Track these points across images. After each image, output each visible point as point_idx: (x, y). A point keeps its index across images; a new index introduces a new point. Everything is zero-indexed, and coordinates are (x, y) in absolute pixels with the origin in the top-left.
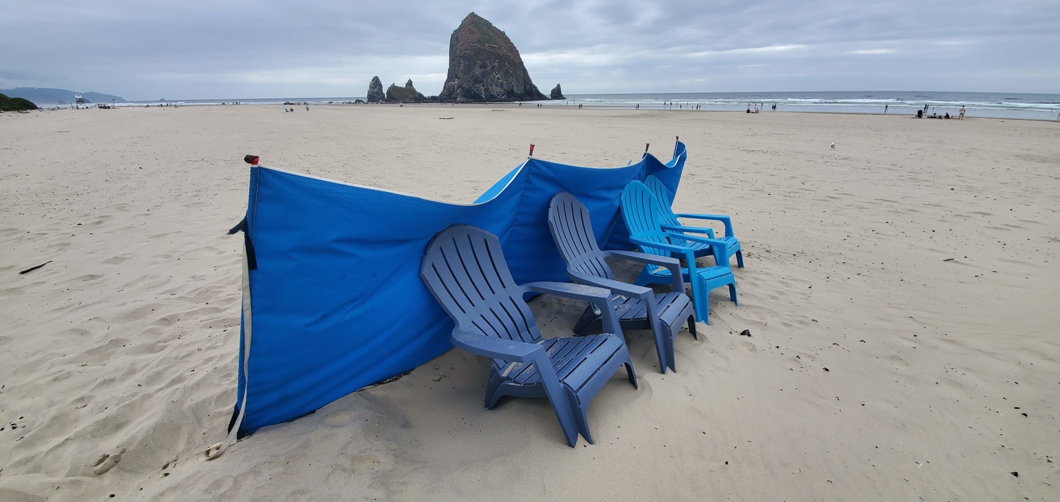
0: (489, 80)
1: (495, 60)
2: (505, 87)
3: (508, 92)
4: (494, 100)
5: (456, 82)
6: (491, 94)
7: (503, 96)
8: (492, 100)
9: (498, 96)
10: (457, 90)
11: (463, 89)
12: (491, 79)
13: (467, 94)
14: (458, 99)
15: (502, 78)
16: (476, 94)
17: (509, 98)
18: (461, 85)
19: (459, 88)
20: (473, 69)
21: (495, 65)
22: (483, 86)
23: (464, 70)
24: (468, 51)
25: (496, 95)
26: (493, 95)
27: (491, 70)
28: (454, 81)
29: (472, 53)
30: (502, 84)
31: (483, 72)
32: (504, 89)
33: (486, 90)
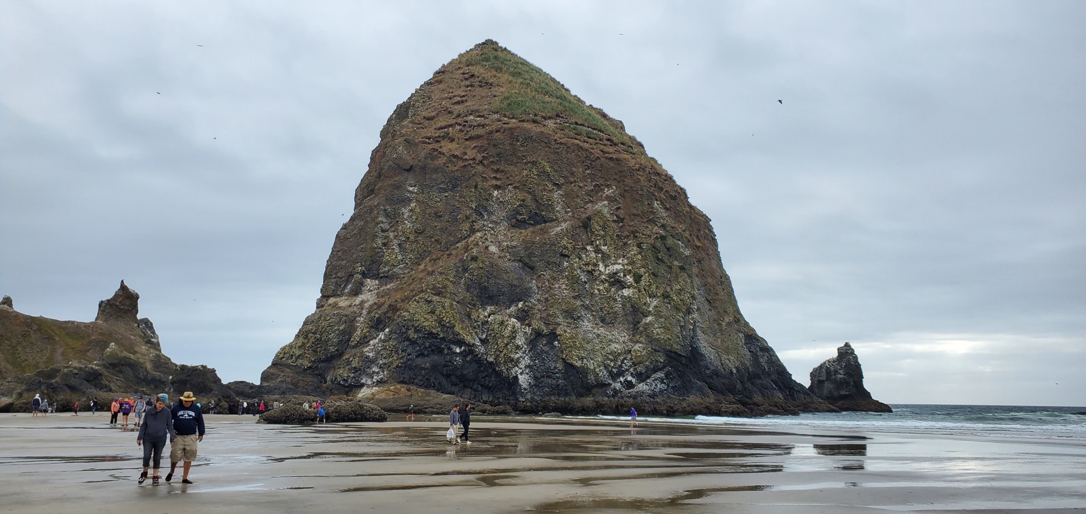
0: (562, 288)
1: (598, 188)
2: (657, 331)
3: (672, 356)
4: (588, 401)
5: (368, 297)
6: (569, 366)
7: (641, 377)
8: (577, 403)
9: (614, 377)
10: (364, 341)
11: (402, 334)
12: (574, 280)
13: (426, 363)
14: (364, 393)
15: (638, 278)
16: (478, 361)
17: (684, 389)
18: (394, 308)
19: (377, 325)
20: (473, 231)
21: (599, 213)
22: (523, 316)
23: (418, 232)
24: (453, 146)
25: (603, 374)
26: (584, 371)
27: (572, 234)
28: (356, 292)
29: (470, 154)
30: (635, 312)
31: (528, 245)
32: (651, 340)
33: (542, 345)
